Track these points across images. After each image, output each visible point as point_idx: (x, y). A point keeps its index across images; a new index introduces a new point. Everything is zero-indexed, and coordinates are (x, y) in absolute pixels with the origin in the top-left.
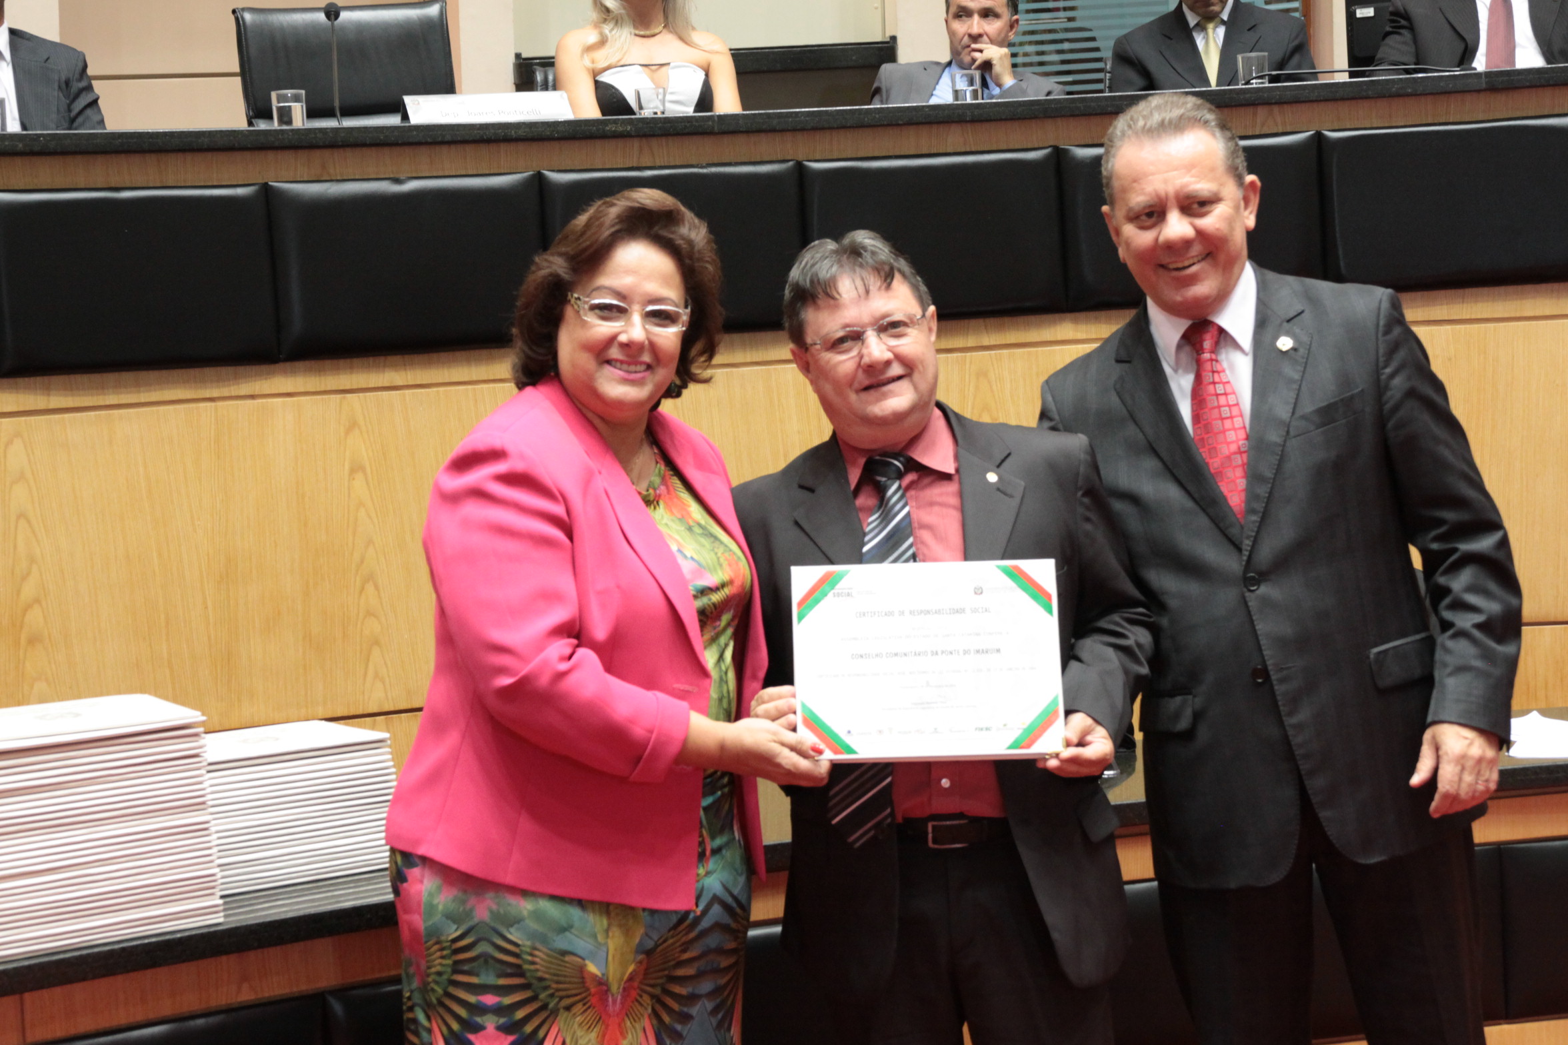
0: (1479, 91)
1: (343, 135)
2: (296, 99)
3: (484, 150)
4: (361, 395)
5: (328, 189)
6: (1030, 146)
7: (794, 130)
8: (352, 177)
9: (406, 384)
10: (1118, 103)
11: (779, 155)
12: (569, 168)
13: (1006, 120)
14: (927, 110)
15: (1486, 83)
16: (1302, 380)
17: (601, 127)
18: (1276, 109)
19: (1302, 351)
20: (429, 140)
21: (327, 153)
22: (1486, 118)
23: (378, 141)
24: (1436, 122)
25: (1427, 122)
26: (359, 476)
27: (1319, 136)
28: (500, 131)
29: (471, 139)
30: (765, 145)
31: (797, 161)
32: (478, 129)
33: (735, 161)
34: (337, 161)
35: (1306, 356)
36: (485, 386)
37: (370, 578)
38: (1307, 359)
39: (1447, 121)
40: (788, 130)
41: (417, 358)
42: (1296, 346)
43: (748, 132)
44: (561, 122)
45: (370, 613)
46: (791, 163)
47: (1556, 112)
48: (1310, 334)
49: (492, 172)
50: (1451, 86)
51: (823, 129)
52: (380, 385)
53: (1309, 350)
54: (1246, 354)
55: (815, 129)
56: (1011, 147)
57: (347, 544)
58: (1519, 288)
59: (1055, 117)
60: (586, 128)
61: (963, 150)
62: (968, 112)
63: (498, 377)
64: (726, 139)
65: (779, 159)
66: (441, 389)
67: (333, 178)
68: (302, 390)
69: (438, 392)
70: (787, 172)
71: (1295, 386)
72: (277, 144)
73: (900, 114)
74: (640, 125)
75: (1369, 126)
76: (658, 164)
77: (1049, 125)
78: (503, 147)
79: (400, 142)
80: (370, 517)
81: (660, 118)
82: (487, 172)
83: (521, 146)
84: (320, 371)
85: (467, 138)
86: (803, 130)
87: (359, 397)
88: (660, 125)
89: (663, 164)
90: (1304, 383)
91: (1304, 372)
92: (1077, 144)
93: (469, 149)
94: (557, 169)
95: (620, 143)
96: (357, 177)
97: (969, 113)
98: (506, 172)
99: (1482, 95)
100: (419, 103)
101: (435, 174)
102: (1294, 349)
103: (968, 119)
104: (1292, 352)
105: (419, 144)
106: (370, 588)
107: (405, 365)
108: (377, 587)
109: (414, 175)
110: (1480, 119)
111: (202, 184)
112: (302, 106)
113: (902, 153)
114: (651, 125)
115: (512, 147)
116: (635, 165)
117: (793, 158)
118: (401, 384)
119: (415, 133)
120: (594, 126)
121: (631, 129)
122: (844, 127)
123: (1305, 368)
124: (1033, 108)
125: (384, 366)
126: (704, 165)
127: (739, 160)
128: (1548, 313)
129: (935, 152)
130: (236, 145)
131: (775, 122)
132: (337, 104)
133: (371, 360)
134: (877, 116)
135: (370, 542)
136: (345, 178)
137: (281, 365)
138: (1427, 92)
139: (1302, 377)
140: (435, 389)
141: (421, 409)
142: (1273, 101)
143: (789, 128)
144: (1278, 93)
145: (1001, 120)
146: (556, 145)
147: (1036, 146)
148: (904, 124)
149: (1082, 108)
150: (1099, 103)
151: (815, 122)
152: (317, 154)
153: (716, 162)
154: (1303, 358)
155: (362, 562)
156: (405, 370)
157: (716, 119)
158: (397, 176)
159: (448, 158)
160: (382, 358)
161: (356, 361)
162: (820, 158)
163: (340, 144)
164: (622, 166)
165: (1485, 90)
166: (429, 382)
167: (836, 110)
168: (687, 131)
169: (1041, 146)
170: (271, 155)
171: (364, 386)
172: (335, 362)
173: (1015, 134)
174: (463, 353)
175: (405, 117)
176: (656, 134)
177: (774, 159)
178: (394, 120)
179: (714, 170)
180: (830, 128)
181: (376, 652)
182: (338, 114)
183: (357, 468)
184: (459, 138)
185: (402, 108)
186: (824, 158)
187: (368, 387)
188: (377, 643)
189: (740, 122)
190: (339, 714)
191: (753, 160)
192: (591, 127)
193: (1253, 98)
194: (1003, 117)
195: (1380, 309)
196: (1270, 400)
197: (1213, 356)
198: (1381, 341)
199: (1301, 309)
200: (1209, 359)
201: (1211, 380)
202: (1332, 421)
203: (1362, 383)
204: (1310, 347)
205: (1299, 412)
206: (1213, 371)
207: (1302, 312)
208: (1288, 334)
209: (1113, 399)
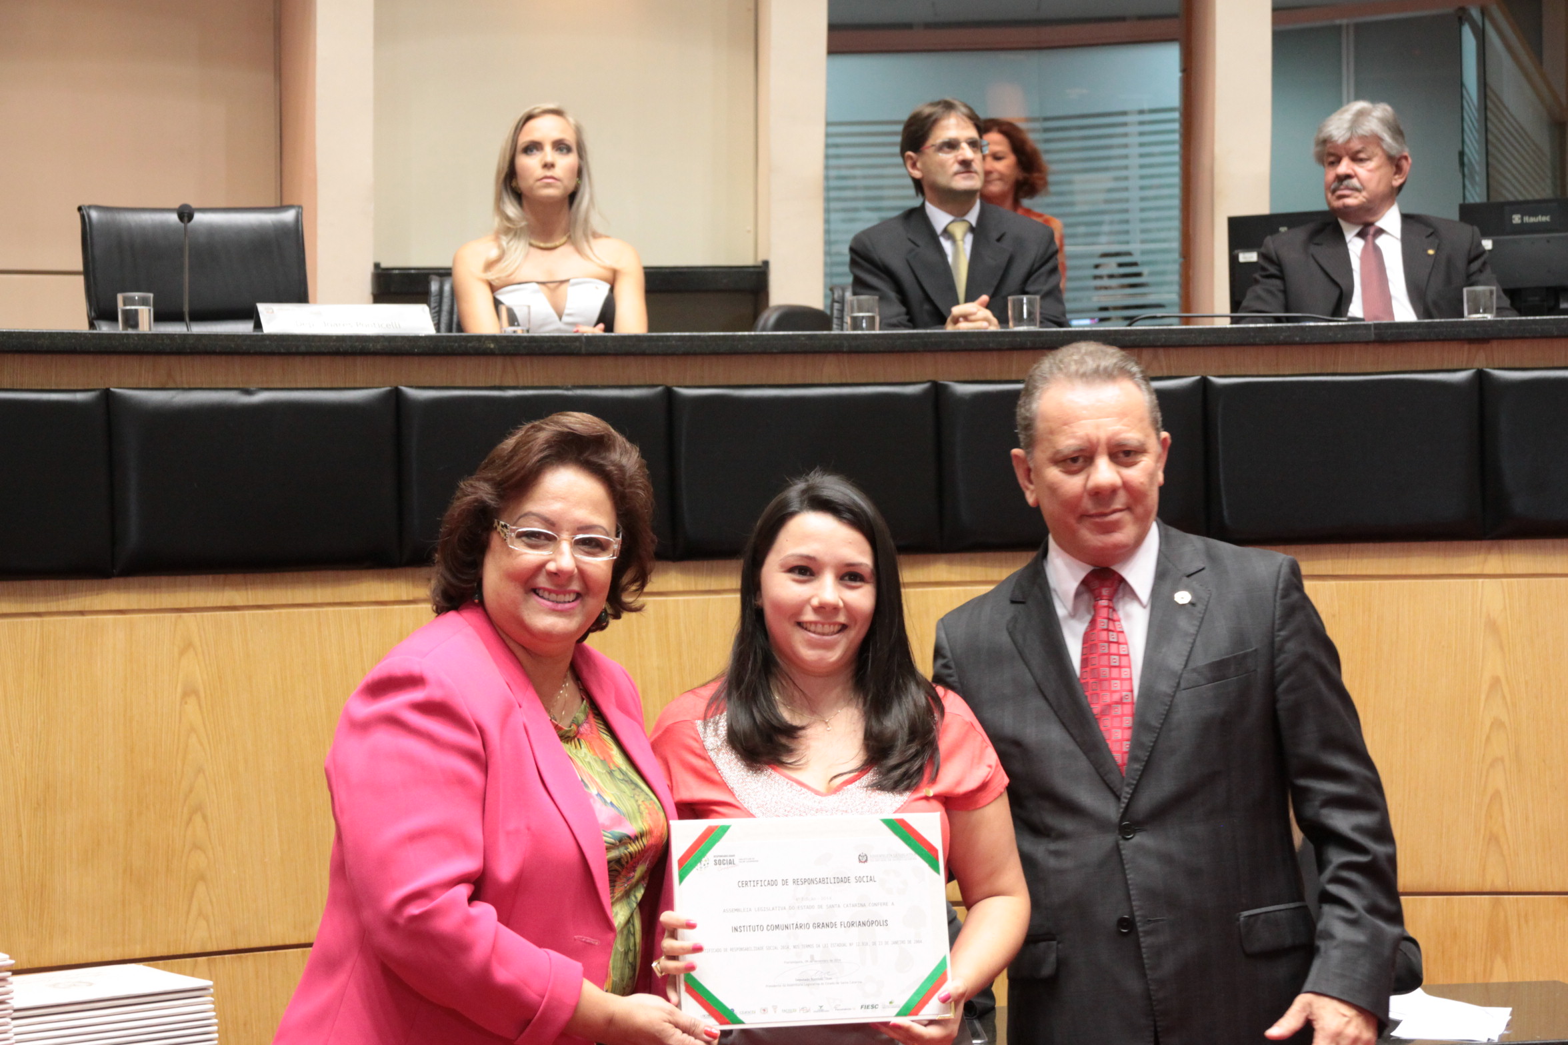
0: (1367, 343)
1: (191, 342)
2: (144, 302)
3: (339, 361)
4: (198, 614)
5: (173, 397)
6: (908, 380)
7: (665, 354)
8: (200, 386)
11: (646, 381)
12: (427, 385)
13: (884, 352)
14: (803, 338)
15: (1375, 334)
16: (1197, 635)
18: (1161, 351)
19: (1200, 607)
20: (282, 350)
21: (173, 360)
22: (1374, 370)
23: (229, 349)
24: (1323, 371)
25: (1314, 372)
26: (192, 701)
27: (1204, 382)
28: (357, 344)
29: (326, 351)
30: (634, 369)
31: (666, 386)
32: (334, 341)
33: (602, 384)
34: (185, 368)
35: (1203, 611)
36: (330, 609)
37: (199, 808)
38: (1204, 613)
39: (1335, 371)
40: (658, 355)
41: (259, 577)
42: (1194, 601)
43: (616, 354)
44: (421, 337)
45: (196, 847)
46: (660, 389)
47: (1445, 367)
48: (1209, 590)
49: (349, 386)
50: (1339, 336)
51: (695, 354)
52: (219, 605)
53: (1207, 606)
54: (1145, 607)
55: (686, 354)
56: (888, 379)
57: (176, 772)
58: (1406, 545)
59: (934, 351)
61: (839, 381)
63: (345, 600)
64: (594, 361)
65: (647, 384)
66: (284, 611)
67: (179, 386)
68: (135, 607)
70: (656, 397)
71: (1190, 640)
72: (120, 349)
74: (505, 342)
75: (1256, 373)
76: (521, 384)
77: (929, 358)
78: (359, 360)
79: (251, 351)
80: (201, 744)
82: (342, 386)
83: (379, 361)
84: (156, 588)
85: (323, 349)
86: (673, 354)
87: (195, 616)
88: (526, 344)
89: (526, 385)
90: (1199, 638)
91: (1200, 627)
92: (956, 379)
93: (325, 361)
94: (416, 385)
95: (483, 360)
96: (204, 386)
97: (846, 344)
98: (362, 386)
99: (1371, 348)
100: (273, 312)
101: (287, 386)
102: (1192, 604)
103: (845, 350)
104: (1189, 606)
105: (272, 354)
106: (198, 819)
107: (246, 584)
108: (205, 818)
109: (266, 386)
110: (1369, 371)
111: (39, 388)
112: (150, 310)
113: (776, 383)
114: (516, 344)
115: (370, 360)
116: (497, 383)
117: (661, 383)
118: (242, 604)
119: (268, 342)
121: (494, 347)
122: (716, 353)
123: (1201, 623)
124: (912, 341)
125: (224, 585)
126: (570, 386)
127: (606, 384)
128: (1434, 571)
130: (78, 348)
131: (645, 345)
132: (186, 309)
133: (210, 577)
134: (751, 343)
135: (200, 770)
136: (192, 386)
137: (114, 581)
138: (1316, 341)
139: (1198, 631)
140: (276, 611)
141: (261, 631)
142: (1159, 344)
143: (659, 352)
144: (1164, 336)
145: (879, 352)
146: (416, 359)
147: (914, 380)
148: (778, 353)
149: (963, 343)
151: (686, 346)
152: (164, 360)
153: (582, 384)
154: (1199, 614)
155: (191, 791)
156: (247, 589)
157: (584, 340)
158: (246, 386)
159: (301, 369)
160: (222, 576)
161: (194, 579)
162: (690, 384)
163: (188, 351)
164: (483, 385)
165: (1374, 342)
166: (271, 603)
167: (708, 336)
168: (552, 350)
169: (919, 380)
170: (114, 359)
171: (202, 605)
172: (172, 578)
173: (893, 367)
174: (310, 574)
175: (258, 325)
176: (520, 352)
177: (644, 384)
178: (244, 328)
179: (579, 392)
180: (702, 354)
181: (201, 888)
182: (187, 319)
183: (190, 692)
184: (314, 350)
185: (255, 316)
186: (694, 384)
187: (205, 606)
188: (202, 878)
189: (609, 344)
190: (158, 954)
191: (620, 383)
192: (453, 344)
193: (1138, 340)
194: (882, 349)
195: (1279, 572)
196: (1164, 650)
197: (1111, 605)
198: (1278, 604)
199: (1202, 566)
200: (1105, 607)
201: (1105, 627)
202: (1224, 677)
203: (1256, 643)
204: (1208, 602)
205: (1191, 665)
206: (1109, 619)
207: (1203, 569)
208: (1186, 588)
209: (1004, 638)
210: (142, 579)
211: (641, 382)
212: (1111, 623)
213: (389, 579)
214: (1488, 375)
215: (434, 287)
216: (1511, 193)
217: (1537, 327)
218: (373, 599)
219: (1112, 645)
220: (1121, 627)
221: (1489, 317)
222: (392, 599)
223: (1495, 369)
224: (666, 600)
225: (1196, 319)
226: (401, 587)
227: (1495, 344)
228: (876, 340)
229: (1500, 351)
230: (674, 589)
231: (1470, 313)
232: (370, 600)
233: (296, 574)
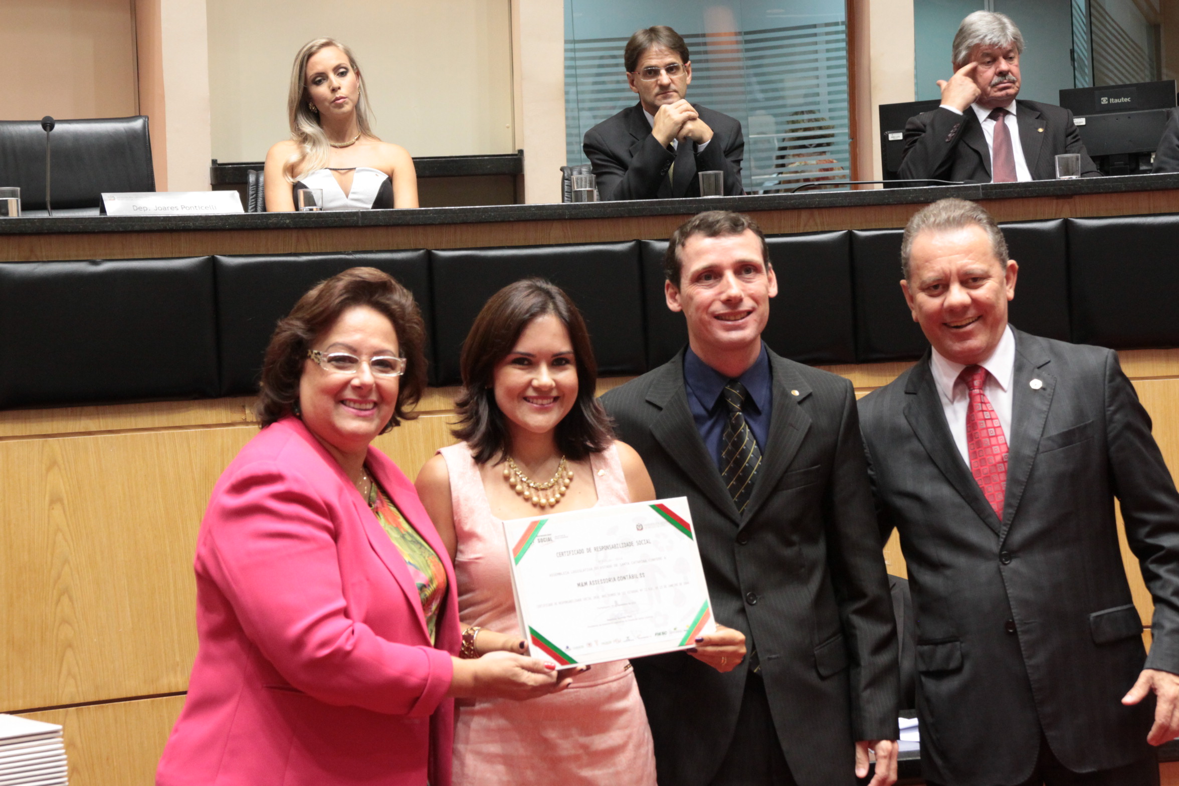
1: (48, 224)
2: (13, 194)
3: (167, 237)
4: (60, 439)
5: (35, 268)
6: (617, 240)
7: (425, 225)
8: (54, 259)
9: (99, 430)
10: (689, 206)
11: (412, 245)
12: (238, 253)
13: (597, 218)
14: (534, 209)
15: (983, 193)
16: (1048, 412)
17: (264, 220)
18: (816, 212)
19: (1049, 390)
20: (121, 229)
21: (33, 239)
23: (78, 230)
26: (58, 507)
27: (850, 235)
28: (180, 223)
29: (156, 229)
30: (400, 237)
31: (427, 249)
32: (162, 221)
33: (376, 249)
34: (42, 245)
35: (1052, 394)
37: (66, 591)
38: (1053, 395)
40: (419, 225)
41: (108, 408)
42: (1045, 386)
43: (387, 226)
45: (65, 621)
46: (422, 252)
47: (1038, 218)
48: (1055, 378)
49: (174, 256)
51: (449, 224)
52: (77, 431)
53: (1054, 389)
54: (1008, 392)
55: (442, 224)
56: (602, 240)
57: (46, 563)
59: (637, 217)
60: (253, 221)
61: (563, 242)
62: (567, 211)
63: (177, 425)
64: (369, 231)
65: (413, 248)
66: (129, 434)
67: (39, 260)
68: (10, 434)
69: (126, 436)
70: (419, 257)
71: (1044, 416)
73: (511, 213)
74: (297, 220)
75: (891, 227)
76: (312, 251)
77: (632, 223)
78: (183, 236)
79: (96, 231)
80: (66, 541)
81: (314, 214)
82: (170, 256)
83: (198, 236)
84: (26, 419)
85: (154, 227)
86: (431, 225)
87: (58, 440)
88: (314, 219)
89: (315, 251)
90: (1050, 415)
91: (1050, 405)
92: (654, 238)
93: (155, 236)
94: (228, 254)
95: (281, 233)
96: (59, 259)
97: (567, 213)
98: (185, 256)
100: (113, 199)
101: (126, 258)
102: (1043, 389)
103: (566, 218)
104: (1042, 391)
105: (113, 232)
106: (65, 599)
107: (98, 414)
108: (71, 599)
109: (108, 258)
112: (17, 200)
113: (513, 244)
114: (306, 219)
115: (190, 236)
116: (293, 251)
117: (423, 248)
118: (95, 430)
119: (109, 223)
120: (259, 220)
121: (290, 222)
122: (464, 223)
123: (1051, 402)
124: (619, 209)
125: (81, 415)
126: (350, 252)
127: (379, 249)
129: (540, 244)
131: (409, 217)
132: (48, 199)
133: (70, 409)
134: (493, 214)
135: (66, 561)
136: (50, 260)
139: (1049, 409)
140: (123, 434)
141: (111, 450)
142: (814, 206)
143: (420, 223)
144: (817, 199)
145: (594, 218)
146: (228, 234)
147: (623, 240)
148: (514, 221)
149: (660, 210)
150: (673, 206)
151: (442, 218)
153: (360, 250)
154: (1049, 395)
155: (59, 577)
156: (98, 418)
157: (360, 215)
158: (94, 258)
159: (137, 243)
160: (79, 409)
161: (56, 411)
162: (446, 248)
163: (46, 231)
164: (282, 252)
166: (119, 428)
167: (459, 209)
168: (335, 224)
169: (627, 240)
171: (63, 431)
172: (39, 411)
173: (605, 230)
174: (148, 405)
175: (103, 211)
176: (310, 226)
177: (408, 248)
178: (94, 213)
179: (358, 256)
180: (455, 224)
181: (69, 653)
182: (49, 207)
183: (55, 500)
184: (146, 228)
185: (100, 203)
186: (449, 247)
187: (66, 432)
188: (70, 646)
189: (380, 217)
190: (37, 706)
191: (391, 248)
192: (257, 221)
193: (797, 204)
194: (595, 216)
195: (1106, 362)
196: (1025, 424)
197: (982, 392)
198: (1106, 387)
199: (1046, 359)
200: (978, 394)
201: (980, 409)
202: (1071, 443)
203: (1092, 417)
204: (1055, 386)
205: (1046, 436)
206: (982, 403)
207: (1049, 362)
208: (1039, 377)
209: (902, 422)
210: (15, 413)
211: (407, 247)
212: (984, 405)
213: (212, 406)
214: (1072, 222)
215: (252, 178)
216: (1111, 79)
217: (1109, 184)
218: (200, 423)
219: (987, 421)
220: (992, 407)
221: (1074, 177)
222: (215, 423)
223: (1077, 218)
224: (432, 417)
225: (859, 185)
226: (221, 413)
227: (1077, 199)
228: (591, 209)
229: (1081, 204)
230: (438, 409)
231: (1060, 176)
232: (197, 424)
233: (137, 405)
